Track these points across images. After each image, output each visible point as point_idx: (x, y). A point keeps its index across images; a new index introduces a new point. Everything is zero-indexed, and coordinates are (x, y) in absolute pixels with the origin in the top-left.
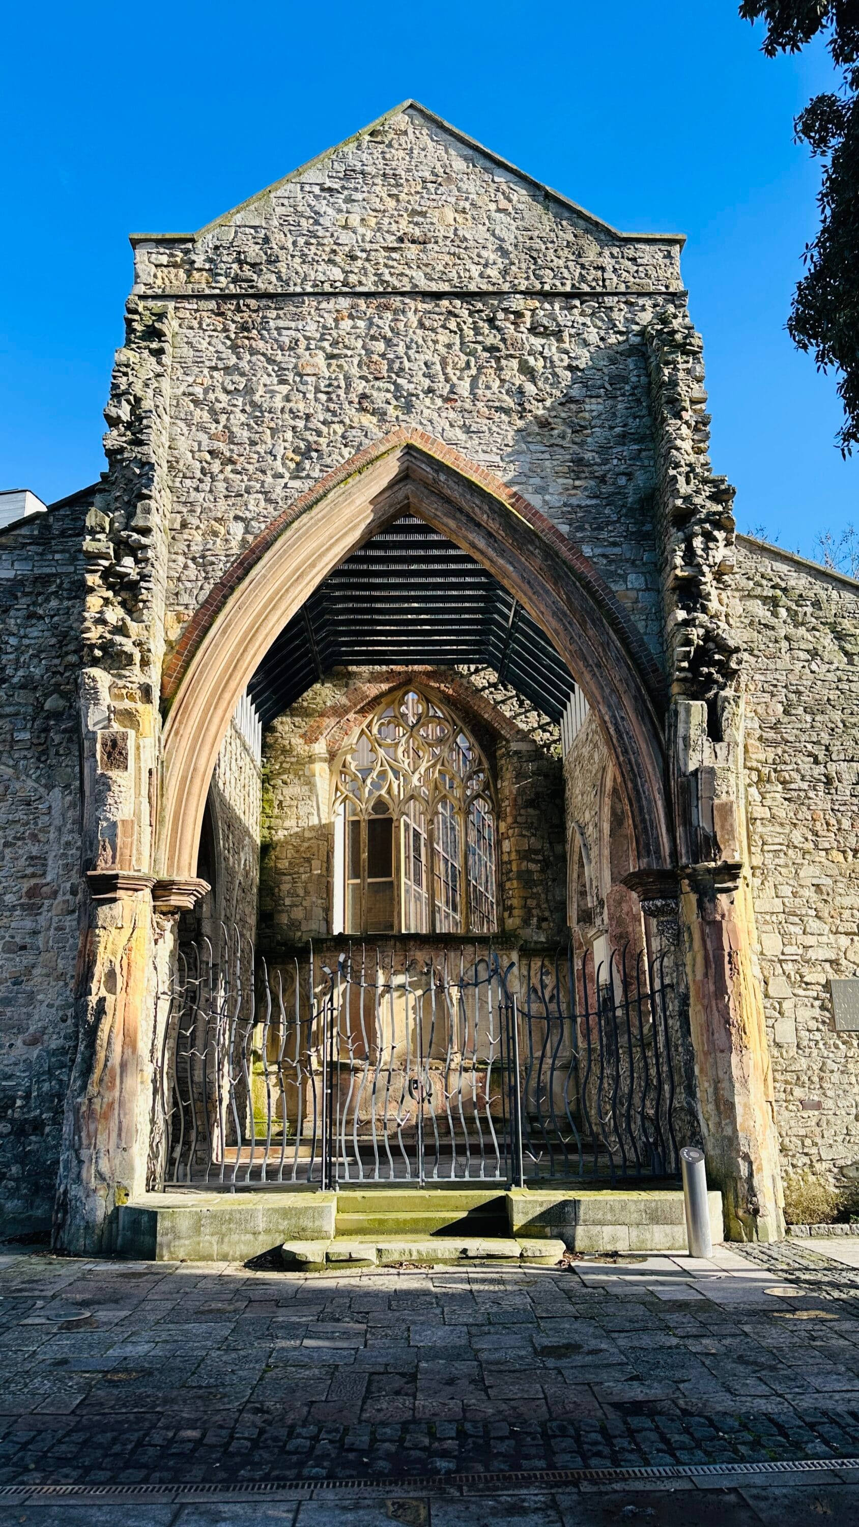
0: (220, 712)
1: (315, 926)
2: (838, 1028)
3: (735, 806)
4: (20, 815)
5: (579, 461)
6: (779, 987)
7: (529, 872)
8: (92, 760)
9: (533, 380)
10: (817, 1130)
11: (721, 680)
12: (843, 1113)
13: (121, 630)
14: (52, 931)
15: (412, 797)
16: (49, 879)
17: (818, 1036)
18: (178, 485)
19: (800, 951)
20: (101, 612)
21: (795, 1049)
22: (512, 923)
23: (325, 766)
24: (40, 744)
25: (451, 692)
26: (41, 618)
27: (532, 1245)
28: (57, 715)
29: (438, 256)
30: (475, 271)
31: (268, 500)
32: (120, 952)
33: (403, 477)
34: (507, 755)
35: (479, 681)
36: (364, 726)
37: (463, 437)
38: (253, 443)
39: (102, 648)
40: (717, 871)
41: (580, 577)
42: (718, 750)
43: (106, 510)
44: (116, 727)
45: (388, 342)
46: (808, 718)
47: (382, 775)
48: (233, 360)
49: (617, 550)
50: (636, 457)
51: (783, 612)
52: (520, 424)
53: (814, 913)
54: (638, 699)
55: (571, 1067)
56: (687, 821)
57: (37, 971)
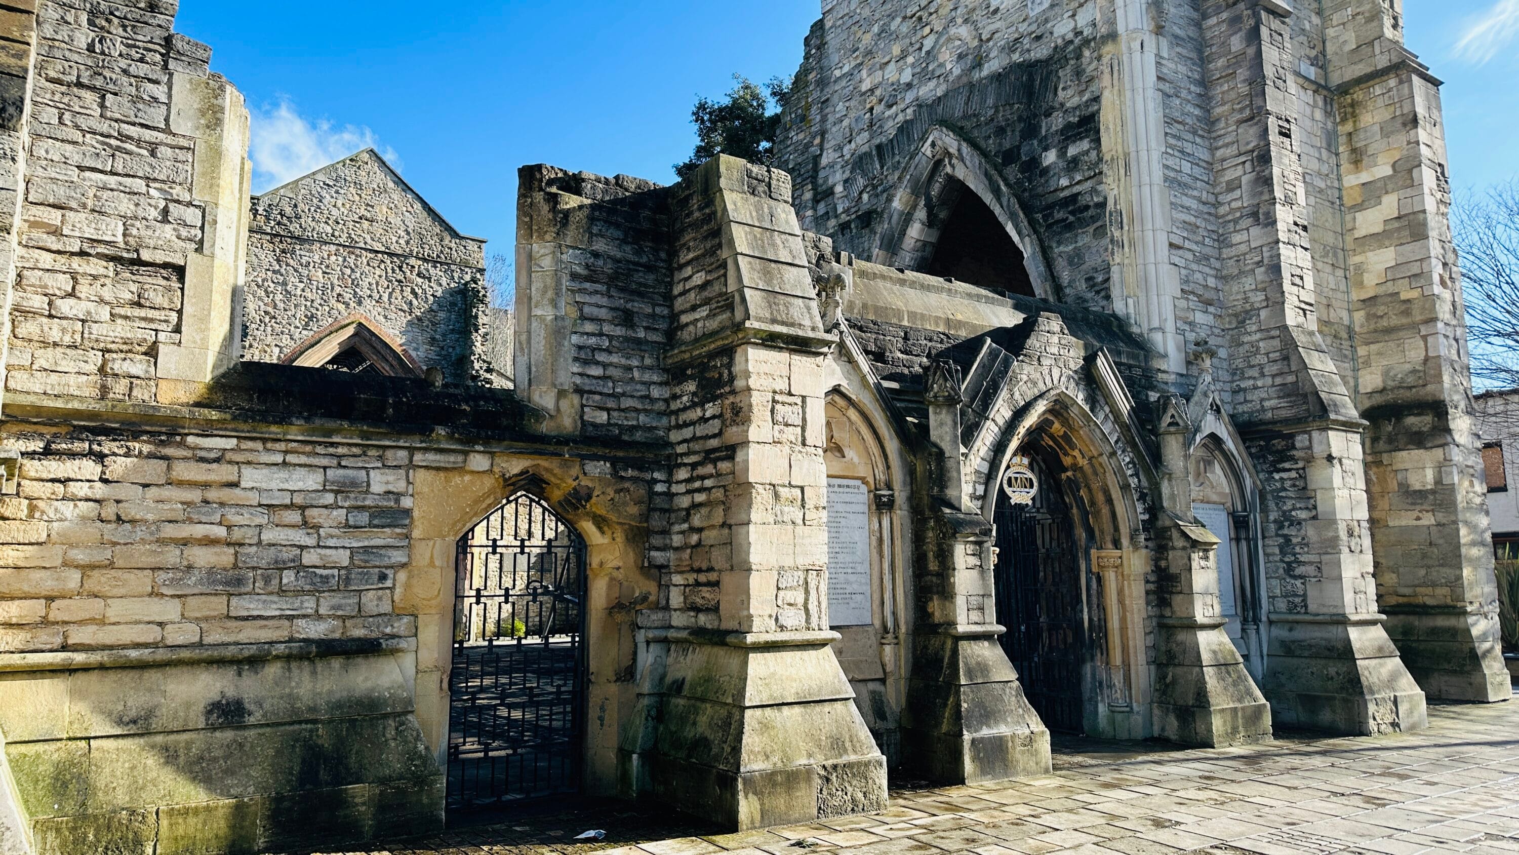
5: (433, 339)
9: (417, 298)
29: (378, 229)
30: (394, 239)
33: (355, 335)
37: (383, 321)
38: (285, 310)
45: (353, 270)
48: (277, 267)
50: (457, 340)
52: (409, 318)
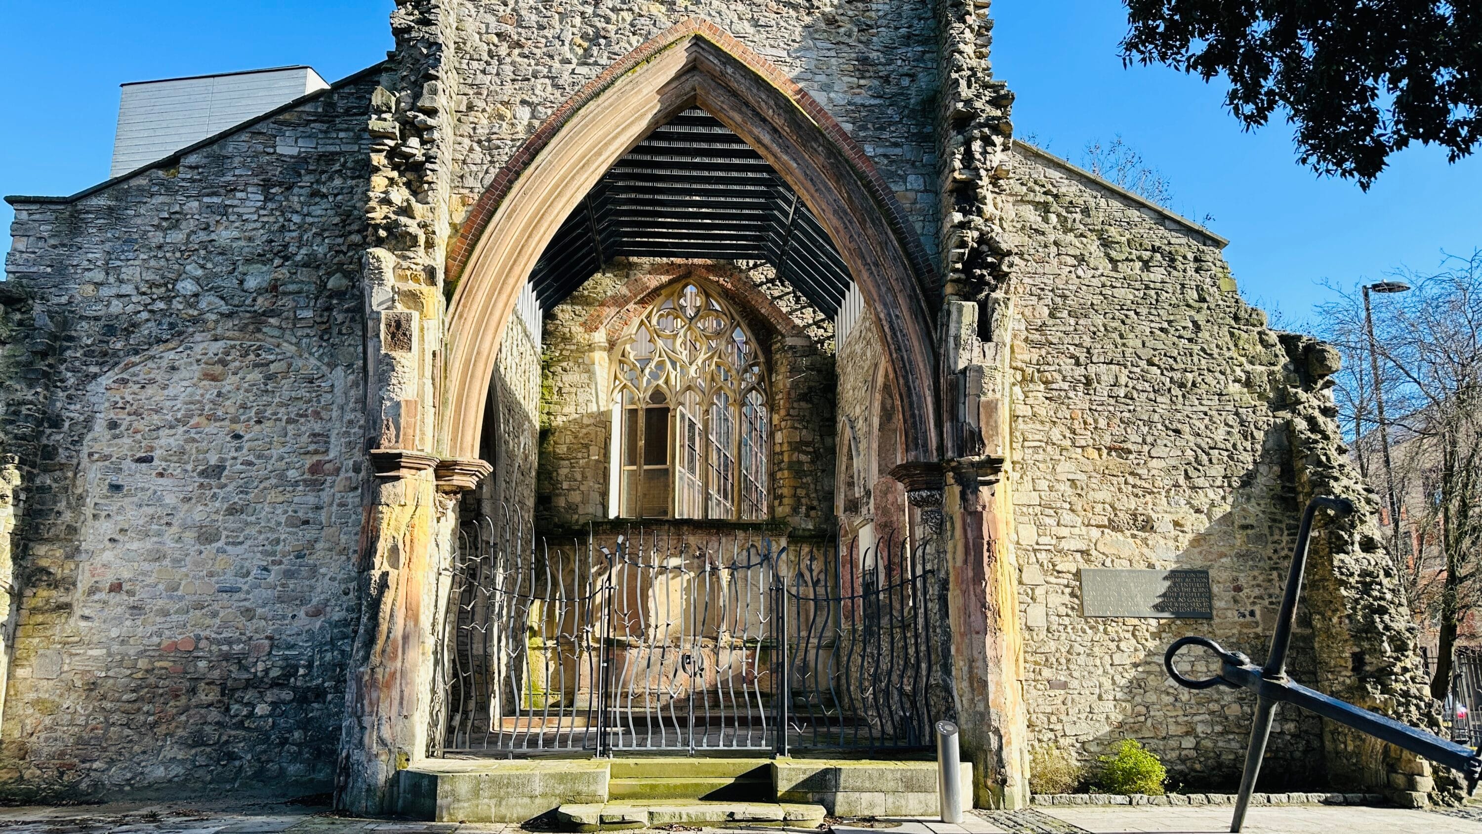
0: (504, 297)
1: (592, 509)
2: (1086, 614)
3: (1000, 404)
4: (303, 393)
5: (864, 60)
6: (1032, 575)
7: (800, 463)
8: (375, 339)
10: (1063, 708)
11: (993, 282)
12: (1088, 692)
13: (406, 211)
14: (335, 508)
15: (689, 388)
16: (331, 455)
17: (1067, 621)
18: (465, 66)
19: (1054, 542)
20: (386, 192)
21: (1045, 632)
22: (781, 511)
23: (605, 354)
24: (323, 323)
25: (729, 286)
26: (324, 196)
27: (796, 810)
28: (340, 294)
31: (556, 86)
32: (403, 528)
33: (691, 68)
34: (782, 349)
35: (757, 276)
36: (643, 316)
37: (752, 30)
38: (541, 27)
39: (387, 228)
40: (981, 464)
41: (862, 176)
42: (986, 350)
43: (392, 89)
44: (400, 308)
46: (1072, 321)
47: (661, 365)
49: (898, 151)
50: (920, 59)
51: (1053, 218)
52: (808, 20)
53: (1068, 506)
54: (913, 298)
55: (833, 646)
56: (954, 417)
57: (319, 546)
